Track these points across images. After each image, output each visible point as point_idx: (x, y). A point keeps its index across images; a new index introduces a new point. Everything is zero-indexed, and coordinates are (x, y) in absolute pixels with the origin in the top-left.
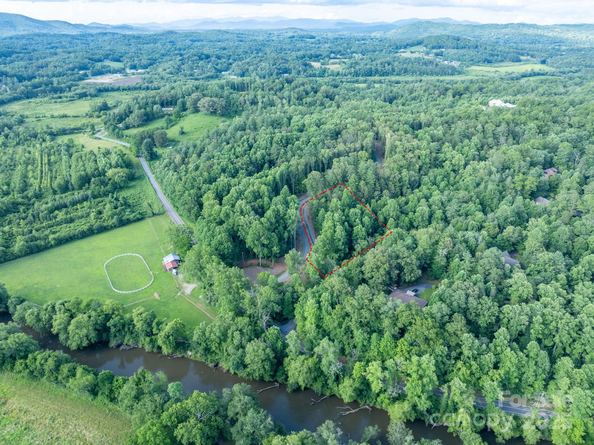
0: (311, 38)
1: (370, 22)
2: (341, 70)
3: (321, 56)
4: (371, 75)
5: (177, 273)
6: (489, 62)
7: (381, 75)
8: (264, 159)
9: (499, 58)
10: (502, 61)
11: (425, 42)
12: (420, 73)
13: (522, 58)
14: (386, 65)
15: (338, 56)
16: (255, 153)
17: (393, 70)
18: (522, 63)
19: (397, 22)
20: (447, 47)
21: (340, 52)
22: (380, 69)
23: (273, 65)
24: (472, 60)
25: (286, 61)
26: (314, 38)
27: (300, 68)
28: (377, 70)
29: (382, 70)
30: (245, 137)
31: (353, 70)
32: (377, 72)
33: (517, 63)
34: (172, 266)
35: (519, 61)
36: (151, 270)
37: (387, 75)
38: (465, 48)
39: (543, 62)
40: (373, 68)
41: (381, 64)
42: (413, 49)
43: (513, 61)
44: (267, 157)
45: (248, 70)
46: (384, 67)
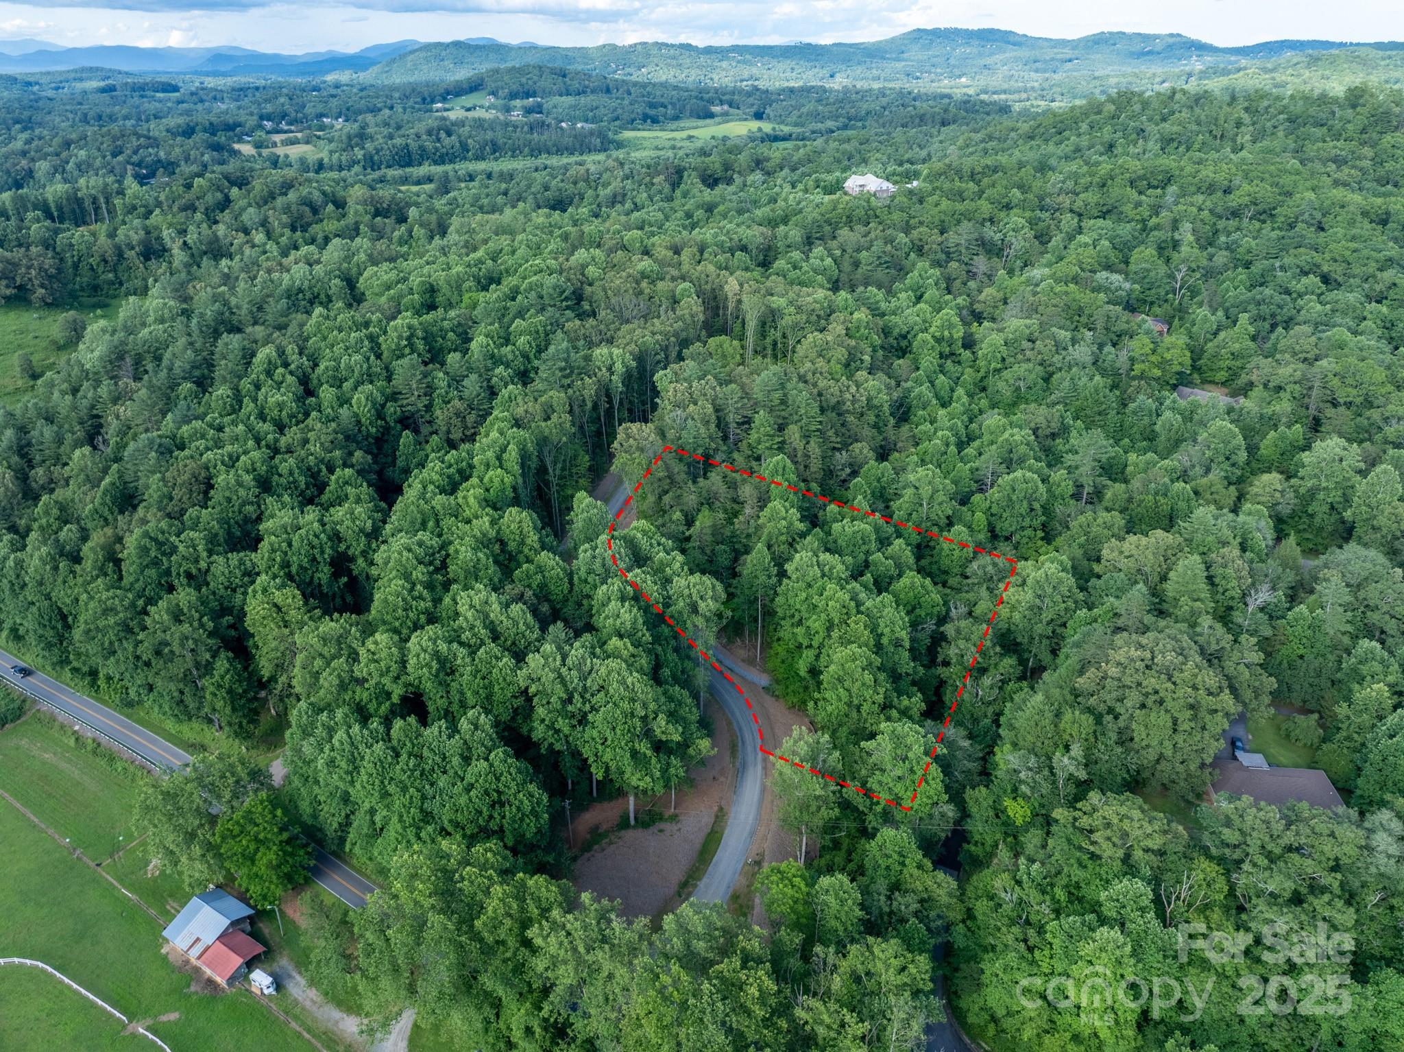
0: (164, 91)
1: (300, 53)
2: (324, 155)
3: (240, 125)
4: (409, 164)
5: (278, 985)
6: (655, 121)
7: (436, 163)
8: (380, 415)
9: (670, 111)
10: (676, 118)
11: (491, 85)
12: (532, 150)
13: (716, 109)
14: (443, 135)
15: (284, 126)
16: (344, 401)
17: (465, 148)
18: (717, 119)
19: (367, 49)
20: (547, 93)
21: (284, 116)
22: (429, 145)
23: (114, 155)
24: (617, 119)
25: (154, 142)
26: (175, 89)
27: (206, 157)
28: (422, 149)
29: (437, 149)
30: (264, 353)
31: (359, 153)
32: (424, 156)
33: (708, 121)
34: (237, 961)
35: (711, 116)
36: (132, 1017)
37: (451, 161)
38: (584, 92)
39: (759, 116)
40: (413, 145)
41: (429, 133)
42: (468, 100)
43: (699, 117)
44: (391, 408)
45: (30, 173)
46: (439, 140)
